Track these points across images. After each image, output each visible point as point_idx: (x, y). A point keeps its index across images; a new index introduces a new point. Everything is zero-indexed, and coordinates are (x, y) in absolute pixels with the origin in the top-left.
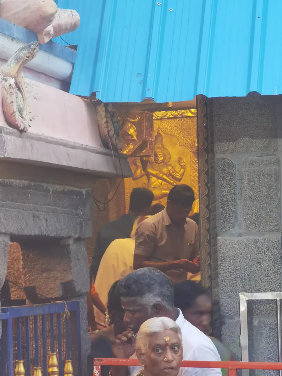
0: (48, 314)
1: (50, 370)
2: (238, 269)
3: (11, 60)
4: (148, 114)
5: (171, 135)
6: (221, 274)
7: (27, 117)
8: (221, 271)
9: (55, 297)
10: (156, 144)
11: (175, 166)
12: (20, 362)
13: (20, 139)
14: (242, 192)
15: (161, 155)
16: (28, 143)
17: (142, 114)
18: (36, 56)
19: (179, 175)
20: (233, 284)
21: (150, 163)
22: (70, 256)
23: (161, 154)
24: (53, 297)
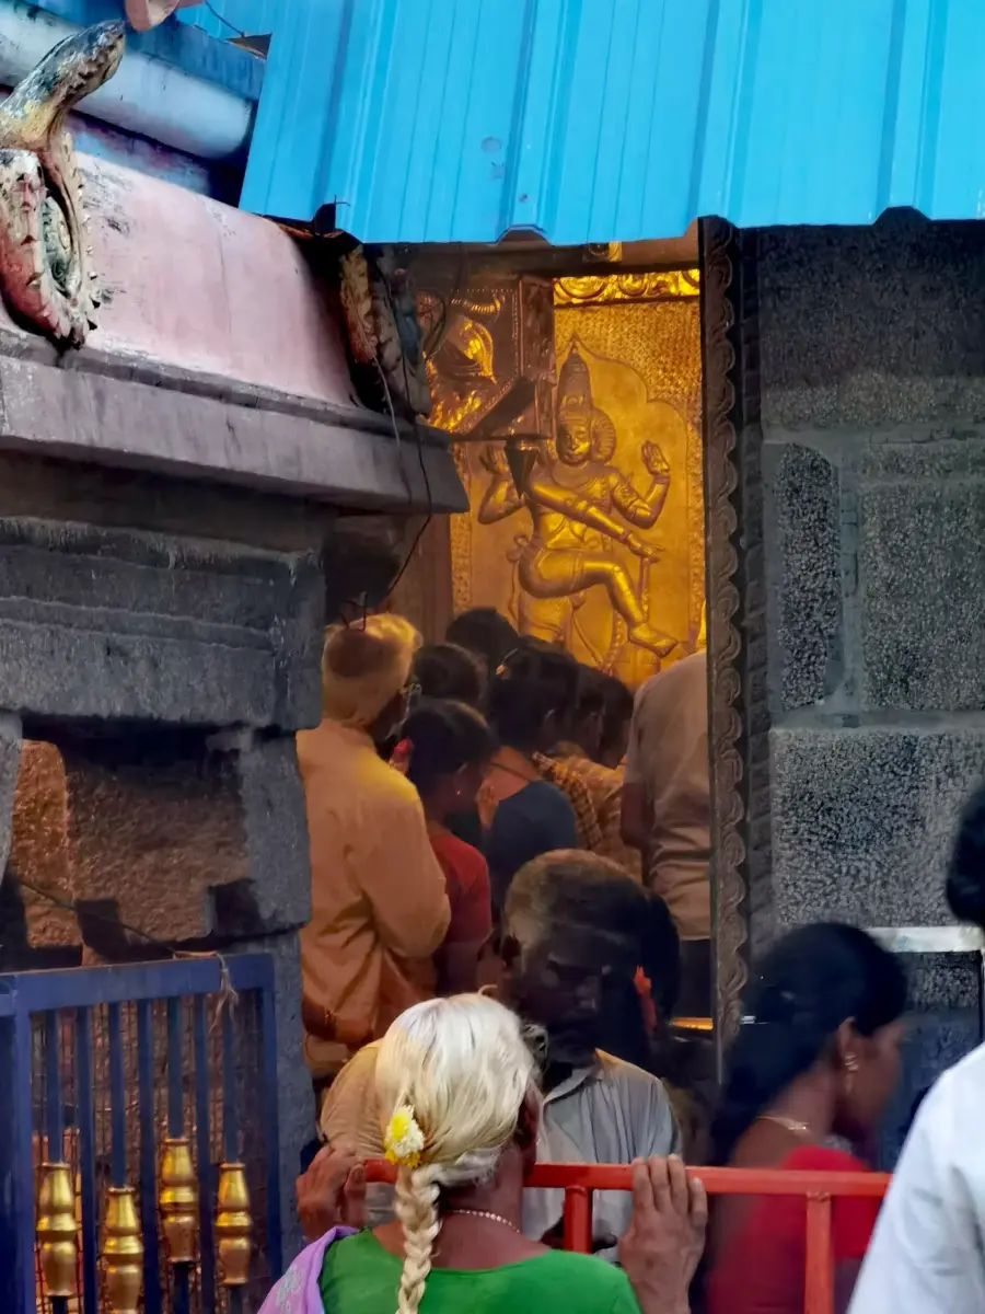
0: (160, 999)
1: (167, 1197)
2: (843, 841)
3: (27, 86)
4: (534, 285)
5: (618, 361)
6: (783, 861)
7: (85, 295)
8: (784, 849)
9: (187, 937)
10: (564, 394)
11: (632, 474)
12: (58, 1169)
13: (58, 371)
14: (861, 567)
15: (583, 433)
16: (86, 384)
17: (514, 285)
18: (115, 70)
19: (646, 506)
20: (825, 895)
21: (541, 463)
22: (240, 792)
23: (583, 429)
24: (179, 939)
